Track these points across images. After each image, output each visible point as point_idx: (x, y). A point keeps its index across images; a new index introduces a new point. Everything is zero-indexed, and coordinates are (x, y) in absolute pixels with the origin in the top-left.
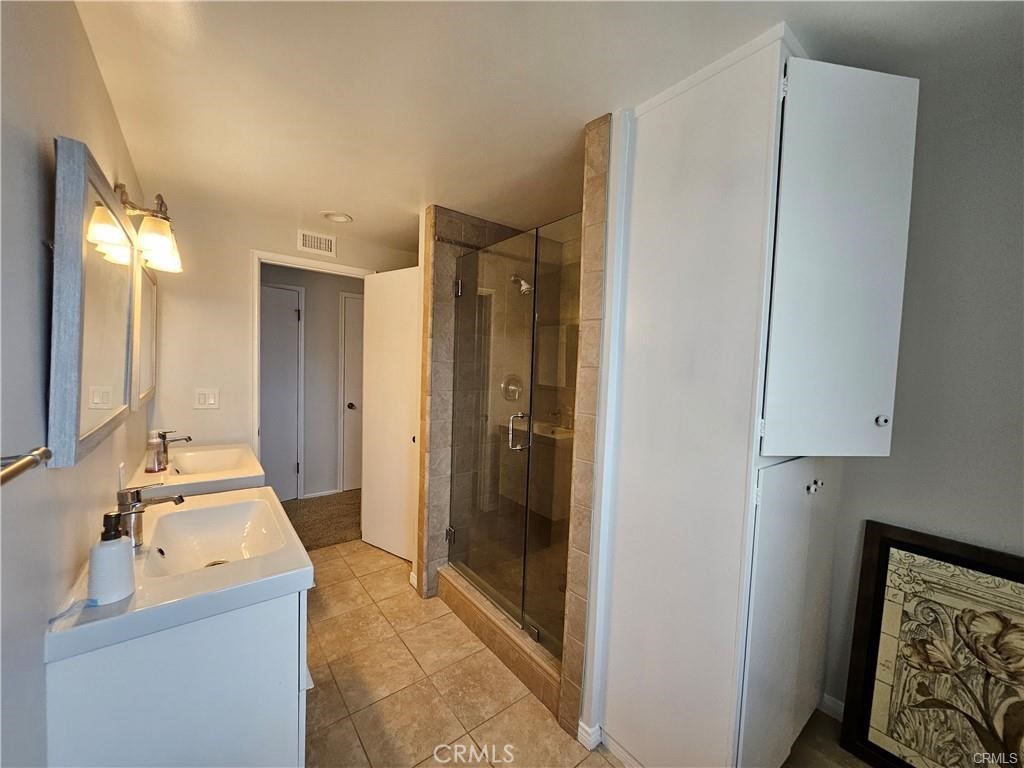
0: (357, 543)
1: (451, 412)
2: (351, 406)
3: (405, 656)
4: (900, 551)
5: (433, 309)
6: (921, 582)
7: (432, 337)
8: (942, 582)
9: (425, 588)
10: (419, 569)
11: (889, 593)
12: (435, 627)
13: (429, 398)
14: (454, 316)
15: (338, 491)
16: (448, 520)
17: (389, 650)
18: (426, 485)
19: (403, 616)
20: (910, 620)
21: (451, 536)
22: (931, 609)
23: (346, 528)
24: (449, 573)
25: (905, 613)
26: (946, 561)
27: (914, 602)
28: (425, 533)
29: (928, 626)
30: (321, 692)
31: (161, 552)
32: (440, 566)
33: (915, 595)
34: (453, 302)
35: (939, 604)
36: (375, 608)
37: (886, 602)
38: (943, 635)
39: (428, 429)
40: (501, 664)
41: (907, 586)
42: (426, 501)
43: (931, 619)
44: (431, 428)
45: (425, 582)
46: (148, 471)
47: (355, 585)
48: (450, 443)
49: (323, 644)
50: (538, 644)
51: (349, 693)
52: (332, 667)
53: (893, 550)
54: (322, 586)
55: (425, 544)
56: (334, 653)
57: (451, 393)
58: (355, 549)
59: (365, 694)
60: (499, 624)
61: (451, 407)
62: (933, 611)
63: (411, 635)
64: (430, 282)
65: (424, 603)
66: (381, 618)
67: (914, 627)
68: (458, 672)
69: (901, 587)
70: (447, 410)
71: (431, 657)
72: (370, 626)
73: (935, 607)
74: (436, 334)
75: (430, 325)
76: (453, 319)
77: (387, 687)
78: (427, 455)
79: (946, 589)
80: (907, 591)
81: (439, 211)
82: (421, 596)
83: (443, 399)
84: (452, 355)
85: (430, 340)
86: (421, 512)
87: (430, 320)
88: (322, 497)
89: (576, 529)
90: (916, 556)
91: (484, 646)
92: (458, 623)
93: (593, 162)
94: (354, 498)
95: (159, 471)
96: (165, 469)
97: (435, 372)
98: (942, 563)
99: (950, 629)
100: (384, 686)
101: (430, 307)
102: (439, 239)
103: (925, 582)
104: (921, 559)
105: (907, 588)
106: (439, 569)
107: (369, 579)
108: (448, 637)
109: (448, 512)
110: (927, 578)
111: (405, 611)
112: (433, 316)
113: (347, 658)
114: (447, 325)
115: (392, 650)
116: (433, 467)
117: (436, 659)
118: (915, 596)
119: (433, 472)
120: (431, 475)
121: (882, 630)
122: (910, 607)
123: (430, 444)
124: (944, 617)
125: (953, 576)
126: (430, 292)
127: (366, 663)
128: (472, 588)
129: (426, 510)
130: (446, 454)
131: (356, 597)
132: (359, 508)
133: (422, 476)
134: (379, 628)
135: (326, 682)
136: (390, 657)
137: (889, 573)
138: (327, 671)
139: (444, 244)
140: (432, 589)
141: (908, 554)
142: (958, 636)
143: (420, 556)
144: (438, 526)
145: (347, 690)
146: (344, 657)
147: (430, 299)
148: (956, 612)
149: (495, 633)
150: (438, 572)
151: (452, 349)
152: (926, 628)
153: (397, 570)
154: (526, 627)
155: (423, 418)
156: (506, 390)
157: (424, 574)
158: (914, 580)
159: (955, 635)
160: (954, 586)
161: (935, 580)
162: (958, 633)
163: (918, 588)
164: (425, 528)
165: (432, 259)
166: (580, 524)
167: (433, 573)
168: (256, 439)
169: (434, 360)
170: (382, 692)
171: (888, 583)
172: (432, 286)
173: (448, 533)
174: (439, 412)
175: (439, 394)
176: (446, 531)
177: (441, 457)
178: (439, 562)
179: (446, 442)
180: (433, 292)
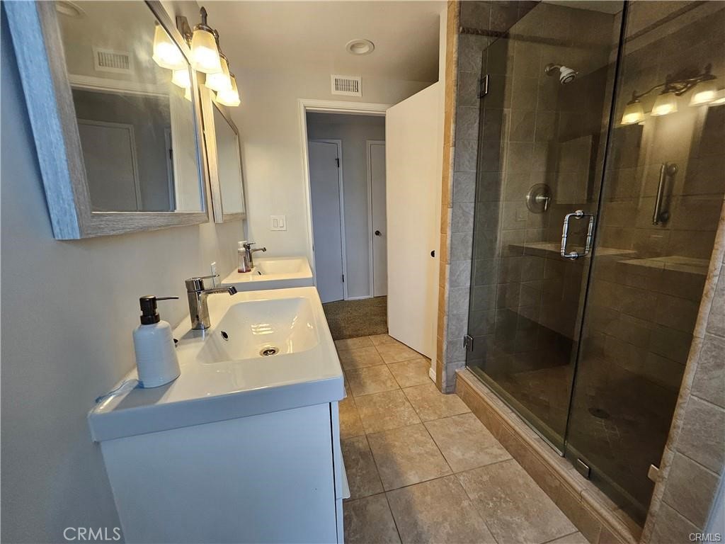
0: (384, 338)
1: (471, 225)
2: (378, 233)
3: (430, 446)
5: (456, 114)
7: (455, 146)
9: (444, 385)
10: (438, 367)
12: (457, 424)
13: (450, 210)
14: (478, 121)
15: (369, 297)
16: (466, 328)
17: (416, 436)
18: (446, 295)
19: (425, 405)
21: (470, 343)
23: (376, 324)
24: (468, 377)
28: (445, 338)
30: (361, 461)
31: (225, 335)
32: (457, 368)
34: (478, 104)
36: (401, 393)
39: (448, 241)
40: (533, 484)
42: (446, 310)
44: (451, 240)
45: (444, 378)
46: (240, 272)
47: (385, 369)
48: (470, 255)
49: (362, 416)
50: (589, 482)
51: (384, 469)
52: (369, 439)
54: (361, 366)
55: (445, 347)
56: (370, 426)
57: (473, 205)
58: (384, 341)
59: (398, 475)
60: (532, 443)
61: (472, 220)
63: (435, 426)
65: (444, 398)
66: (407, 404)
68: (486, 478)
70: (468, 222)
71: (456, 453)
72: (399, 409)
74: (458, 141)
75: (452, 133)
76: (477, 124)
77: (417, 473)
78: (448, 267)
82: (441, 391)
83: (464, 211)
84: (474, 164)
85: (452, 149)
86: (440, 318)
87: (452, 127)
88: (359, 300)
91: (510, 457)
92: (479, 424)
94: (382, 301)
95: (246, 271)
96: (250, 271)
97: (456, 183)
100: (414, 472)
101: (453, 111)
102: (463, 31)
106: (457, 370)
107: (395, 366)
108: (471, 437)
109: (466, 321)
111: (427, 401)
112: (456, 122)
113: (381, 434)
114: (470, 131)
115: (418, 436)
116: (454, 278)
117: (461, 457)
119: (454, 284)
120: (451, 286)
123: (449, 256)
126: (453, 96)
127: (396, 443)
128: (495, 397)
129: (446, 317)
130: (465, 267)
131: (386, 380)
132: (386, 310)
133: (442, 286)
134: (405, 412)
135: (364, 452)
136: (418, 443)
138: (365, 441)
139: (469, 36)
140: (450, 386)
143: (439, 356)
144: (457, 333)
145: (381, 466)
146: (379, 432)
147: (453, 103)
149: (525, 449)
150: (456, 373)
151: (475, 158)
153: (417, 363)
154: (567, 455)
155: (443, 230)
156: (533, 200)
157: (444, 373)
164: (445, 333)
165: (455, 56)
167: (451, 374)
168: (312, 252)
169: (456, 171)
170: (413, 478)
172: (455, 88)
173: (466, 340)
174: (460, 225)
175: (460, 206)
176: (465, 338)
177: (461, 269)
178: (457, 365)
179: (466, 254)
180: (457, 95)
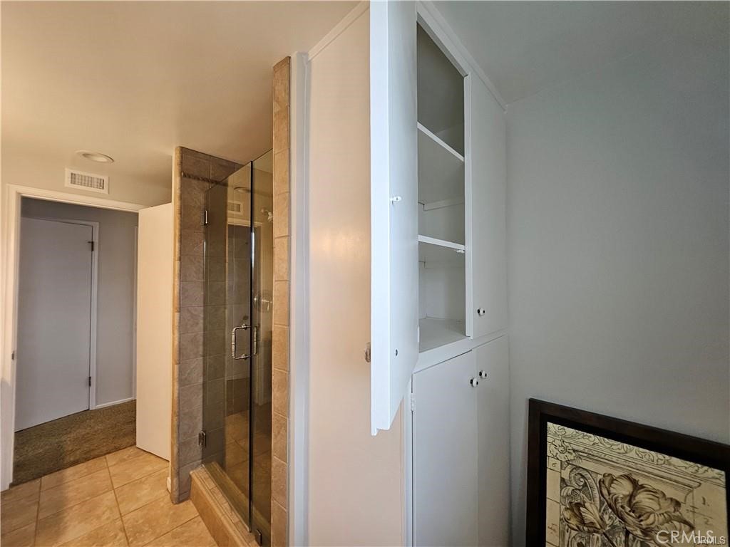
0: (131, 451)
1: (201, 325)
4: (555, 425)
5: (181, 235)
6: (572, 451)
7: (180, 260)
8: (586, 450)
9: (176, 494)
10: (171, 475)
11: (550, 462)
13: (178, 315)
16: (201, 424)
18: (176, 396)
19: (146, 528)
20: (567, 486)
21: (203, 440)
22: (581, 475)
25: (563, 480)
26: (588, 432)
27: (568, 469)
28: (175, 440)
29: (580, 490)
32: (192, 469)
33: (568, 462)
34: (202, 229)
35: (587, 470)
36: (119, 523)
37: (548, 470)
38: (592, 498)
39: (177, 344)
41: (561, 455)
43: (582, 484)
44: (180, 342)
45: (176, 486)
47: (108, 498)
48: (201, 353)
53: (549, 424)
55: (175, 451)
57: (202, 308)
61: (202, 321)
62: (583, 477)
64: (178, 212)
65: (175, 508)
67: (570, 492)
69: (558, 456)
70: (197, 324)
73: (584, 473)
74: (185, 257)
78: (176, 367)
79: (590, 457)
80: (563, 460)
81: (184, 152)
82: (173, 502)
83: (192, 314)
84: (202, 275)
85: (178, 263)
87: (177, 245)
88: (114, 406)
89: (276, 436)
90: (566, 428)
92: (203, 526)
93: (278, 98)
97: (183, 291)
98: (585, 433)
99: (596, 491)
101: (178, 233)
102: (185, 175)
103: (574, 451)
104: (570, 431)
105: (562, 457)
106: (191, 473)
107: (126, 489)
109: (200, 418)
110: (575, 447)
114: (196, 249)
116: (183, 378)
118: (569, 464)
119: (184, 382)
120: (181, 385)
121: (547, 496)
122: (565, 474)
123: (179, 356)
124: (591, 481)
125: (594, 444)
126: (178, 222)
129: (176, 418)
130: (197, 364)
133: (173, 386)
137: (548, 444)
139: (191, 180)
140: (183, 493)
141: (561, 427)
142: (602, 498)
144: (190, 432)
147: (177, 227)
148: (600, 477)
150: (190, 476)
151: (203, 270)
152: (578, 492)
154: (253, 530)
155: (174, 334)
157: (177, 480)
158: (566, 450)
159: (600, 498)
160: (595, 453)
161: (581, 449)
162: (603, 495)
163: (571, 457)
165: (179, 192)
166: (279, 433)
167: (185, 477)
169: (182, 280)
171: (548, 454)
172: (179, 215)
173: (201, 437)
174: (189, 327)
175: (188, 310)
176: (200, 434)
177: (192, 367)
178: (193, 465)
179: (198, 352)
180: (181, 221)
